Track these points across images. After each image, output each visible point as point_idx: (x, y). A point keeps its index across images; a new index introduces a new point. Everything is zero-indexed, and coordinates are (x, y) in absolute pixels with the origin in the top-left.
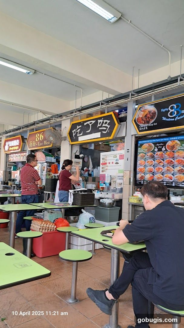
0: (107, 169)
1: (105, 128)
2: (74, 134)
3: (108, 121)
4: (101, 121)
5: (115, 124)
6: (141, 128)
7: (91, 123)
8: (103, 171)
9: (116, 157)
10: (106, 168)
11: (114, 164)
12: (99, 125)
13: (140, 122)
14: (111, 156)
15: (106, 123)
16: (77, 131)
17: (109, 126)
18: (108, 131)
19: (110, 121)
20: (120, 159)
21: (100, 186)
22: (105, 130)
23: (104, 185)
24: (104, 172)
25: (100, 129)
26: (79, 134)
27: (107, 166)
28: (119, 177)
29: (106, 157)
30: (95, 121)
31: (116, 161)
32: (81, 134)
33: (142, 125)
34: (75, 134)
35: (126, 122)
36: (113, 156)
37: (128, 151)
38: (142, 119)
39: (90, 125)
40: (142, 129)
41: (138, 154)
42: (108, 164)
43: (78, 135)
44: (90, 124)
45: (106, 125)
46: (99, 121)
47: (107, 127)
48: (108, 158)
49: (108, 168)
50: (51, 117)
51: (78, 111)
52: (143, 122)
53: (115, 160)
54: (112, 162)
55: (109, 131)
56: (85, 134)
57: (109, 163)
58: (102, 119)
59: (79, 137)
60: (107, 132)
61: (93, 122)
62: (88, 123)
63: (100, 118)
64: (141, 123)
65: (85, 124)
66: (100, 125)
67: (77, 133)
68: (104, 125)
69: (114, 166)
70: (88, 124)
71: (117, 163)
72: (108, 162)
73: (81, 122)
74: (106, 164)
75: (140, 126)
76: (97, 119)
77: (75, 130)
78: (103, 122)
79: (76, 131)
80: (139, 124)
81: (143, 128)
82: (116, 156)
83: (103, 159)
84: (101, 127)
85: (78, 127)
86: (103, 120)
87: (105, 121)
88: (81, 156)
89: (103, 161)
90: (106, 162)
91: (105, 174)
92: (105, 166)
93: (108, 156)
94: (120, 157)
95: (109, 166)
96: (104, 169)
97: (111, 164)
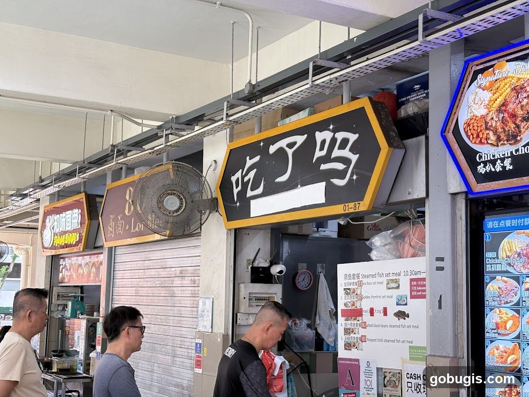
0: (363, 339)
1: (340, 166)
2: (236, 191)
3: (353, 137)
4: (327, 135)
5: (379, 149)
6: (485, 163)
7: (291, 145)
8: (348, 346)
9: (398, 287)
10: (362, 332)
11: (391, 319)
12: (318, 154)
13: (478, 136)
14: (378, 279)
15: (344, 143)
16: (246, 179)
17: (354, 158)
18: (352, 175)
19: (357, 136)
20: (412, 297)
22: (341, 174)
24: (354, 350)
25: (324, 167)
26: (252, 190)
27: (364, 326)
28: (413, 381)
29: (360, 284)
30: (306, 135)
31: (398, 304)
32: (260, 190)
33: (486, 151)
34: (240, 188)
35: (423, 138)
36: (384, 279)
37: (440, 264)
38: (486, 123)
39: (290, 152)
40: (490, 167)
41: (487, 278)
42: (366, 317)
43: (250, 193)
44: (287, 149)
45: (346, 153)
46: (320, 136)
47: (346, 161)
48: (365, 291)
49: (368, 332)
50: (159, 127)
51: (240, 99)
52: (493, 138)
53: (395, 301)
54: (381, 309)
55: (355, 177)
56: (272, 189)
57: (372, 312)
58: (331, 127)
59: (252, 202)
60: (351, 180)
61: (300, 139)
62: (283, 143)
63: (322, 126)
64: (481, 143)
65: (273, 149)
66: (324, 153)
67: (245, 185)
68: (336, 153)
69: (391, 326)
71: (401, 315)
72: (365, 306)
73: (259, 142)
74: (360, 312)
75: (480, 157)
76: (309, 130)
77: (238, 174)
78: (334, 140)
79: (243, 177)
80: (476, 147)
81: (493, 162)
82: (396, 281)
83: (347, 291)
84: (327, 159)
85: (249, 162)
86: (335, 131)
87: (340, 136)
88: (275, 270)
89: (350, 301)
90: (358, 308)
91: (358, 360)
92: (358, 322)
93: (365, 280)
94: (411, 286)
95: (371, 326)
96: (352, 335)
97: (378, 315)
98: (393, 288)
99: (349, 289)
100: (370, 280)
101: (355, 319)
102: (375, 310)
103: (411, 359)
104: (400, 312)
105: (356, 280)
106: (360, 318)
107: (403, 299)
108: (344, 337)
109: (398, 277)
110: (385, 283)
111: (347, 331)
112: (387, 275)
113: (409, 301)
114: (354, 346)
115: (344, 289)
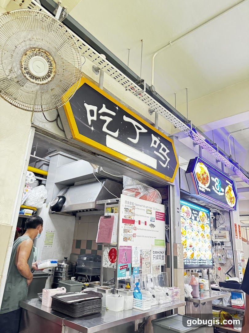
0: (134, 235)
2: (90, 118)
4: (157, 140)
7: (138, 128)
8: (125, 239)
10: (134, 232)
11: (148, 227)
13: (199, 179)
14: (142, 208)
15: (164, 150)
16: (101, 117)
17: (168, 159)
19: (169, 151)
20: (156, 219)
21: (118, 279)
22: (163, 162)
23: (128, 273)
24: (129, 241)
25: (155, 152)
27: (135, 229)
28: (156, 254)
29: (134, 208)
30: (147, 131)
31: (151, 221)
32: (116, 134)
33: (200, 184)
36: (145, 209)
42: (136, 224)
43: (105, 129)
46: (154, 138)
48: (136, 211)
52: (201, 181)
53: (149, 219)
55: (169, 167)
57: (139, 222)
58: (159, 138)
61: (144, 130)
65: (126, 119)
66: (156, 146)
68: (161, 151)
69: (148, 230)
70: (131, 124)
71: (152, 226)
72: (136, 219)
74: (133, 222)
79: (98, 114)
82: (150, 211)
83: (126, 209)
85: (105, 109)
86: (160, 141)
87: (162, 145)
89: (128, 215)
90: (133, 219)
91: (131, 247)
92: (132, 227)
93: (136, 207)
94: (156, 214)
95: (138, 229)
96: (128, 233)
97: (142, 224)
98: (149, 213)
99: (128, 209)
100: (139, 207)
101: (130, 225)
102: (141, 221)
103: (155, 245)
104: (151, 224)
105: (132, 205)
106: (133, 225)
107: (153, 219)
108: (123, 234)
109: (151, 209)
110: (146, 210)
111: (125, 231)
112: (147, 207)
113: (155, 220)
114: (129, 239)
115: (125, 208)
